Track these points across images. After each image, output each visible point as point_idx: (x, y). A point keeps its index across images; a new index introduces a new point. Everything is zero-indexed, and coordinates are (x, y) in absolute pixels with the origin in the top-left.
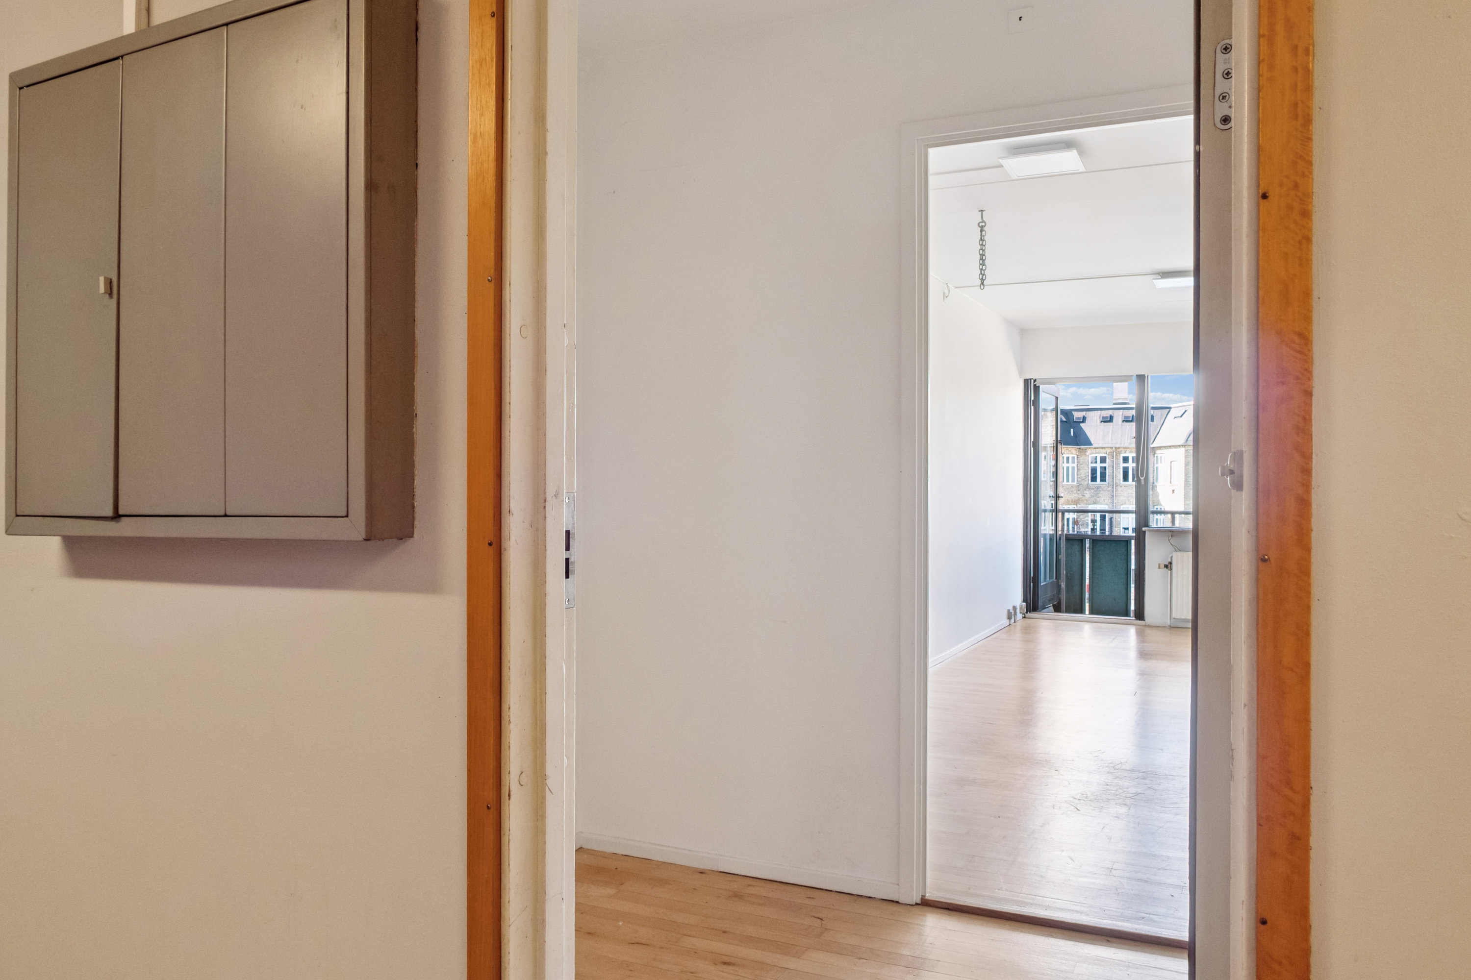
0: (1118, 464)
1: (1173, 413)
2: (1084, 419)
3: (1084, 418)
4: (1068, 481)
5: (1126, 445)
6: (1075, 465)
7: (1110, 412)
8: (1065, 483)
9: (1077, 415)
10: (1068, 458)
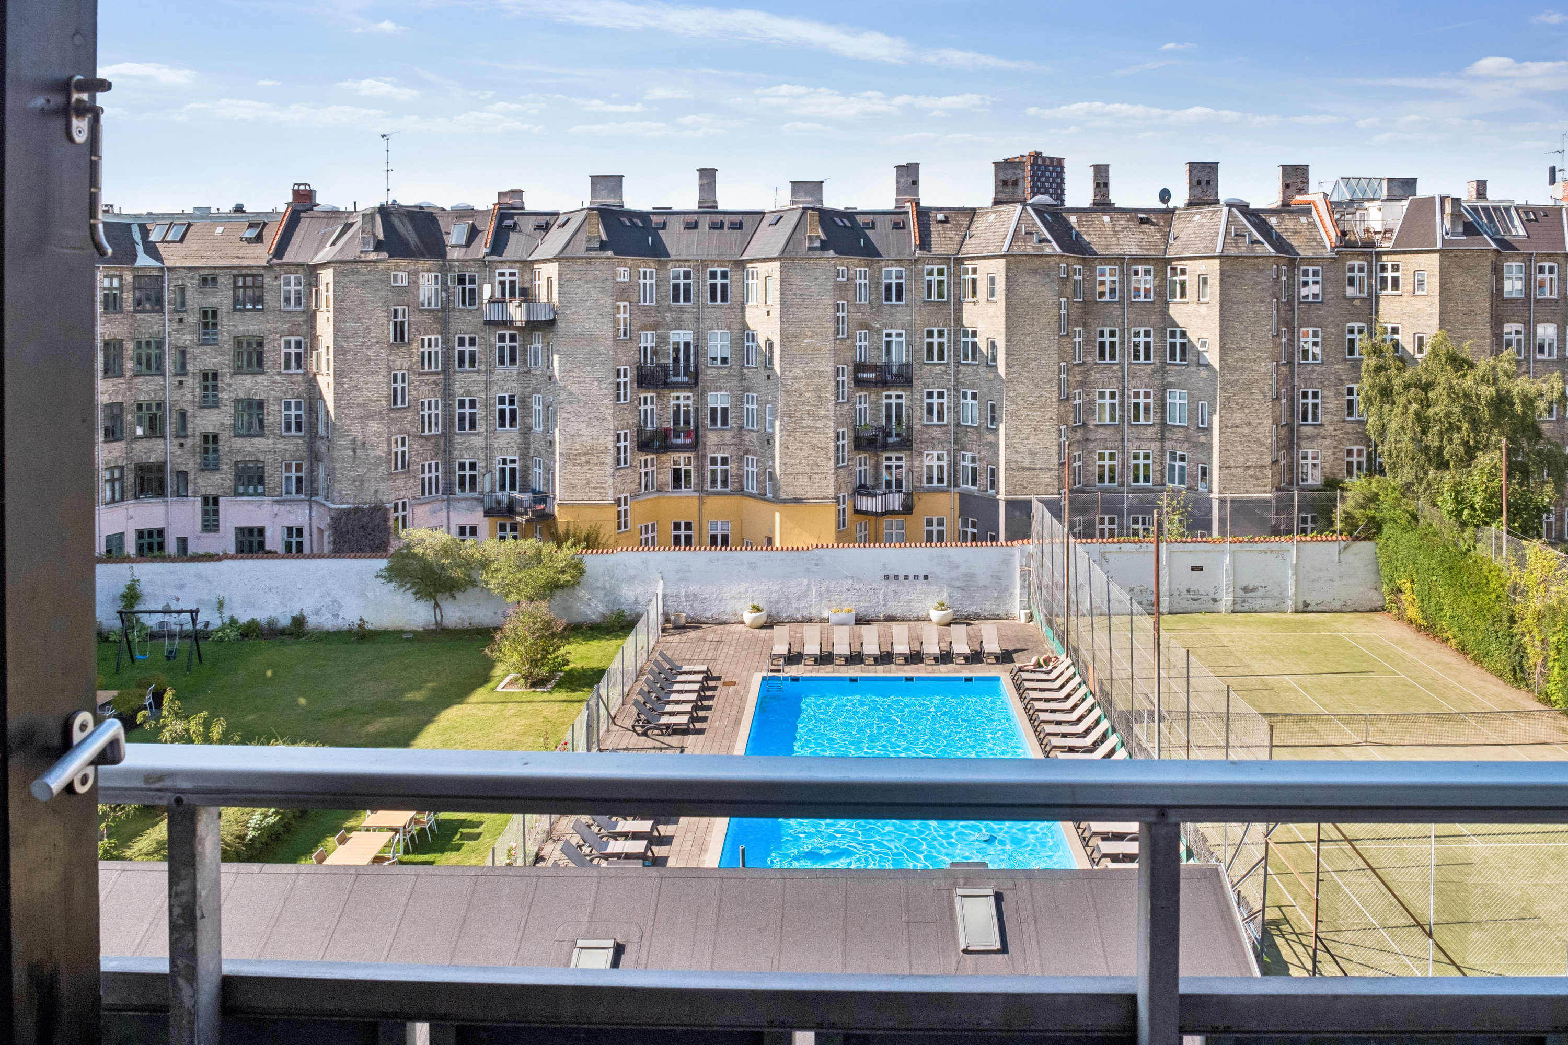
0: (704, 280)
1: (768, 219)
2: (664, 226)
3: (665, 223)
4: (645, 301)
5: (714, 257)
6: (654, 281)
7: (695, 217)
8: (642, 303)
9: (655, 219)
10: (645, 273)
